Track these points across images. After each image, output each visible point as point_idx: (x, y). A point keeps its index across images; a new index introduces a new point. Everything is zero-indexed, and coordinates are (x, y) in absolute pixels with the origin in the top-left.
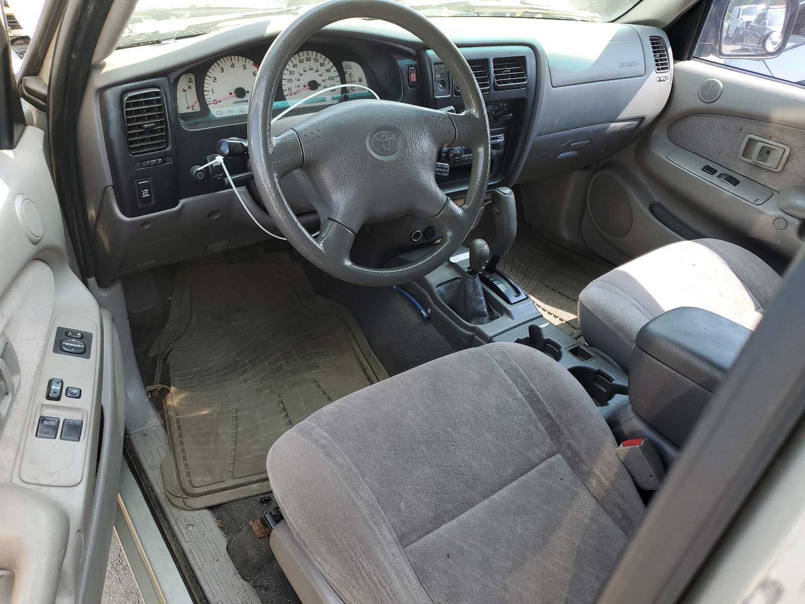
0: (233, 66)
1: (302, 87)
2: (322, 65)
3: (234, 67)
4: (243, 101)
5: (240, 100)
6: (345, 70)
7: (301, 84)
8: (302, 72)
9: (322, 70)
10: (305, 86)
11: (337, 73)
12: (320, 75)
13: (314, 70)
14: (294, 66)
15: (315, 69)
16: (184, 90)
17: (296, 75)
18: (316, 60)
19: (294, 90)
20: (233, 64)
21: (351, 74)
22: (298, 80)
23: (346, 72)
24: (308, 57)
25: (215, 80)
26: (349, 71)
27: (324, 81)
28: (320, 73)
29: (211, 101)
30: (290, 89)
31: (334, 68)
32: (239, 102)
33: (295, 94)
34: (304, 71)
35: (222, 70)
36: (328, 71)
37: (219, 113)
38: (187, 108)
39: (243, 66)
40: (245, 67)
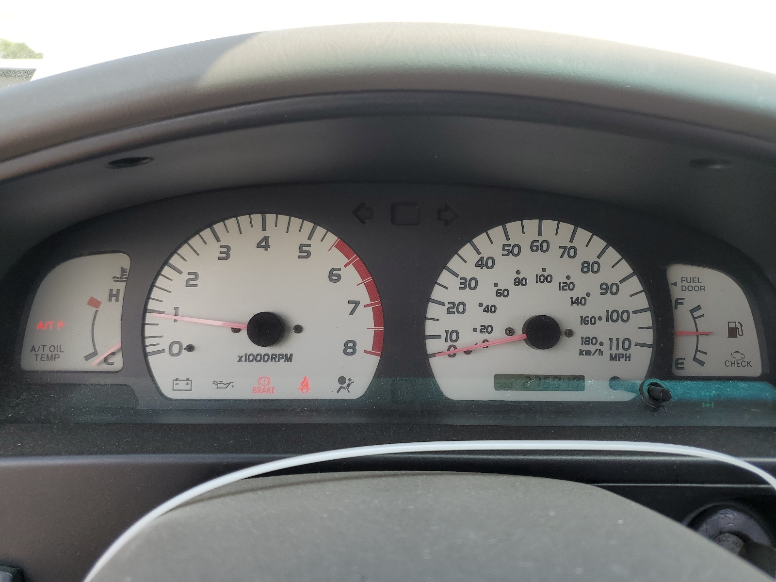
0: (264, 244)
1: (498, 333)
2: (587, 267)
3: (267, 247)
4: (274, 358)
5: (263, 350)
6: (676, 292)
7: (499, 322)
8: (506, 283)
9: (586, 284)
10: (510, 332)
11: (642, 301)
12: (577, 302)
13: (555, 284)
14: (481, 264)
15: (559, 277)
16: (94, 303)
17: (485, 294)
18: (568, 251)
19: (467, 339)
20: (266, 238)
21: (698, 308)
22: (488, 310)
23: (679, 301)
24: (541, 239)
25: (193, 280)
26: (691, 299)
27: (585, 321)
28: (578, 293)
29: (164, 344)
30: (452, 335)
31: (635, 284)
32: (262, 358)
33: (468, 352)
34: (518, 282)
35: (226, 254)
36: (606, 289)
37: (182, 385)
38: (88, 358)
39: (301, 246)
40: (304, 252)
